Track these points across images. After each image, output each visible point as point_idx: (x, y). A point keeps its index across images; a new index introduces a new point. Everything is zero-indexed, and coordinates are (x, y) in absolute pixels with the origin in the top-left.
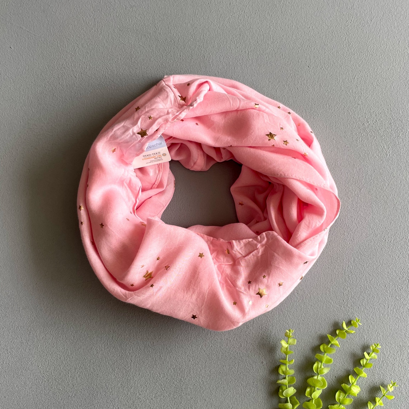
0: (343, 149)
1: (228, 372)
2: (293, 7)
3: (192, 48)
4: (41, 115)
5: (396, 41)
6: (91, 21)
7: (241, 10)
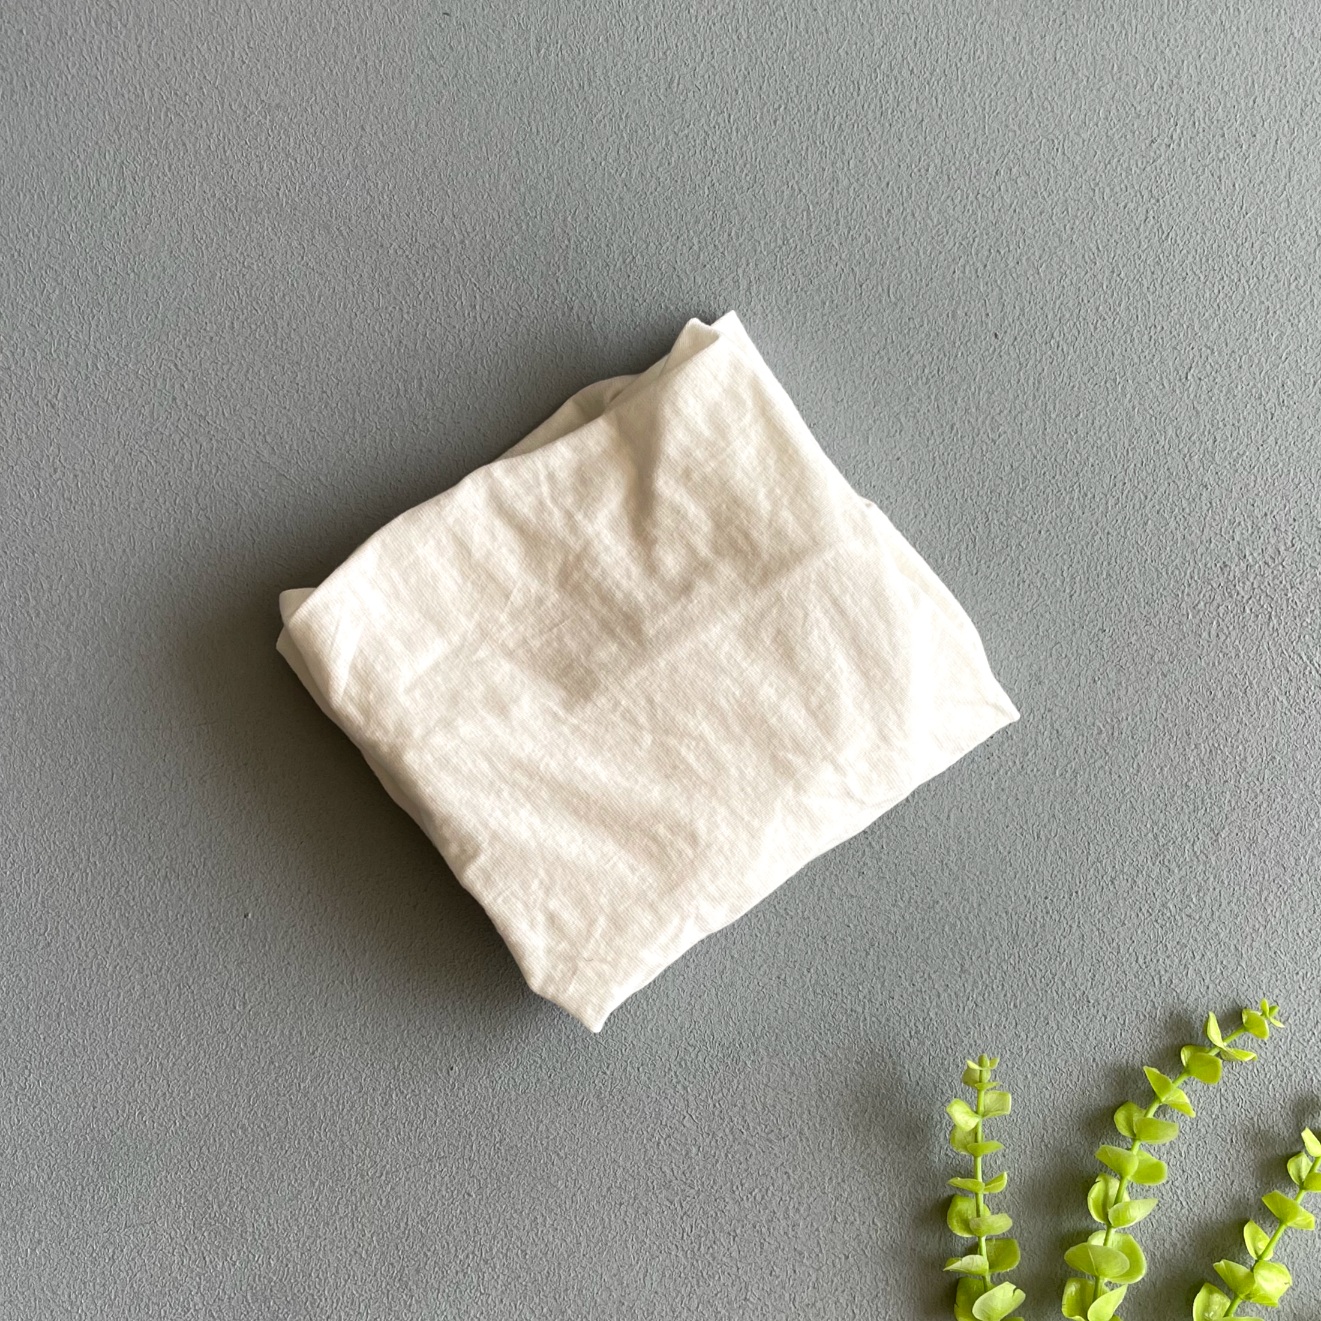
0: (1144, 671)
2: (930, 88)
3: (518, 273)
6: (105, 175)
7: (714, 107)
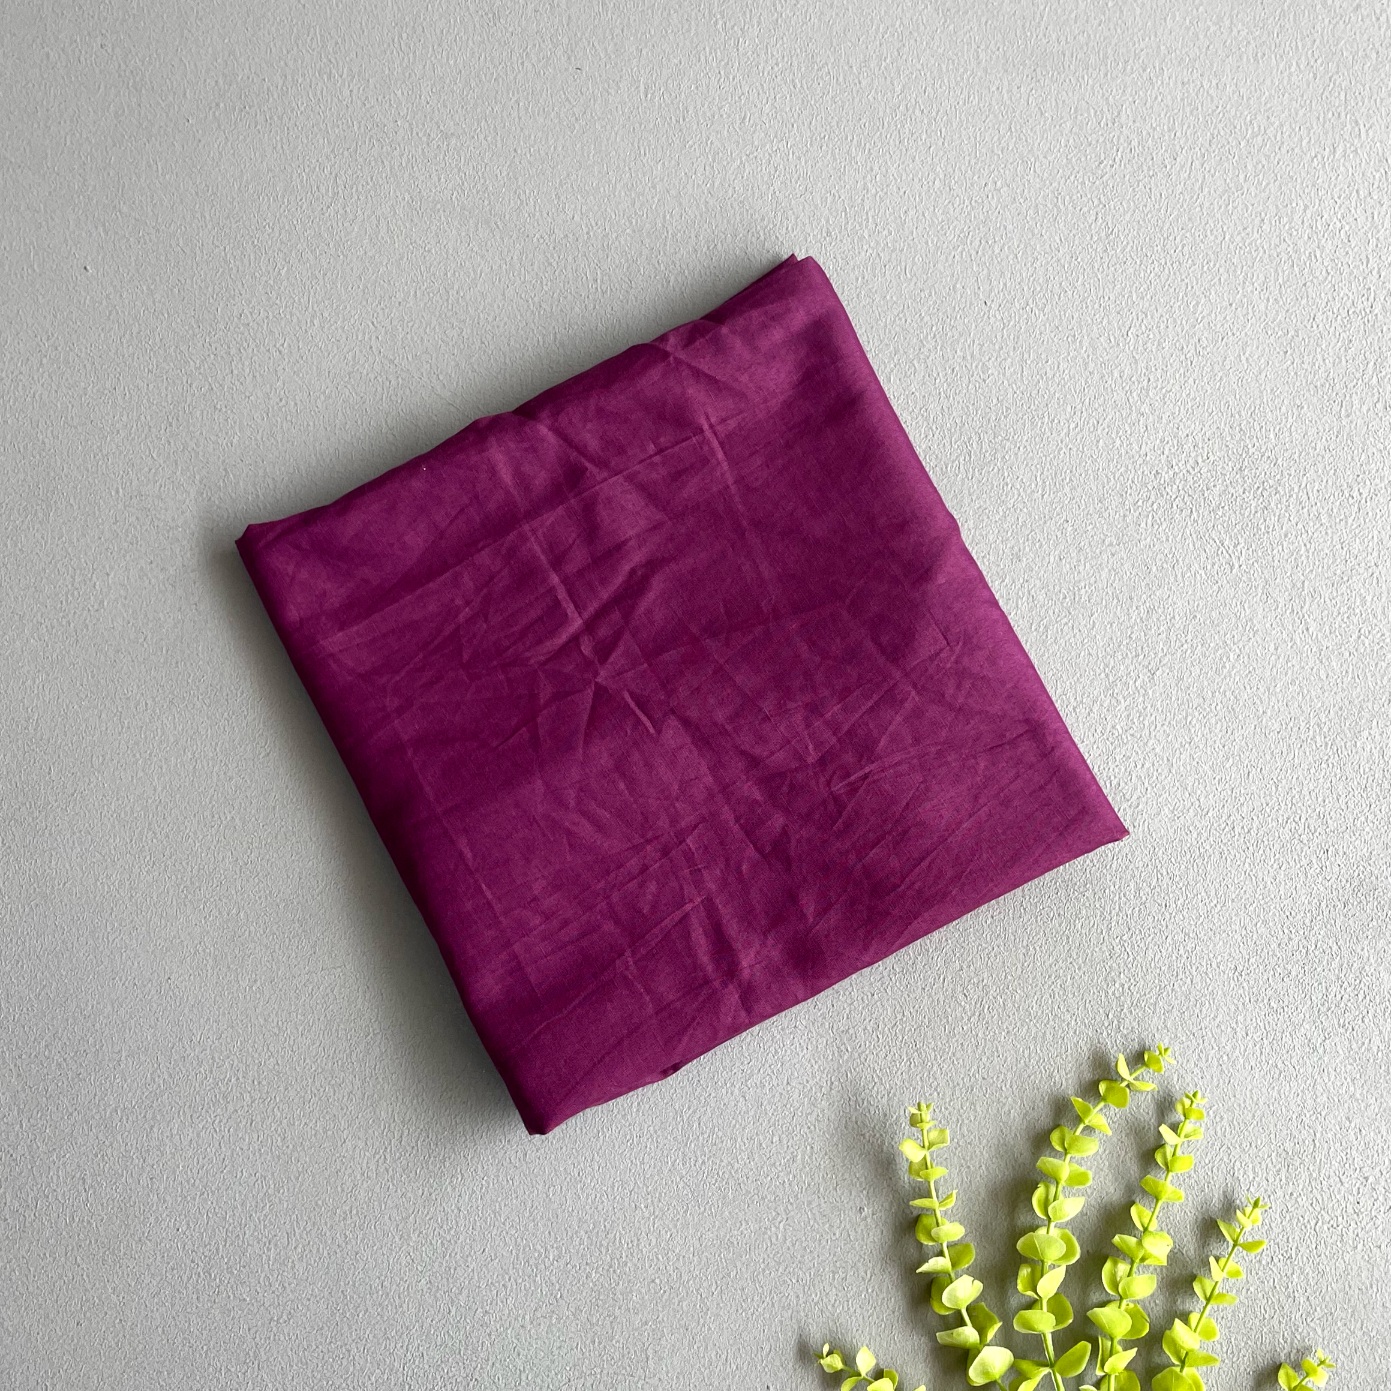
1: (756, 1241)
2: (936, 123)
3: (629, 256)
4: (177, 468)
5: (1253, 220)
6: (324, 184)
